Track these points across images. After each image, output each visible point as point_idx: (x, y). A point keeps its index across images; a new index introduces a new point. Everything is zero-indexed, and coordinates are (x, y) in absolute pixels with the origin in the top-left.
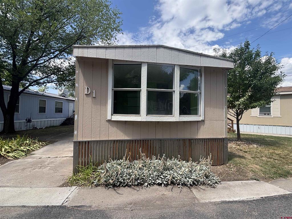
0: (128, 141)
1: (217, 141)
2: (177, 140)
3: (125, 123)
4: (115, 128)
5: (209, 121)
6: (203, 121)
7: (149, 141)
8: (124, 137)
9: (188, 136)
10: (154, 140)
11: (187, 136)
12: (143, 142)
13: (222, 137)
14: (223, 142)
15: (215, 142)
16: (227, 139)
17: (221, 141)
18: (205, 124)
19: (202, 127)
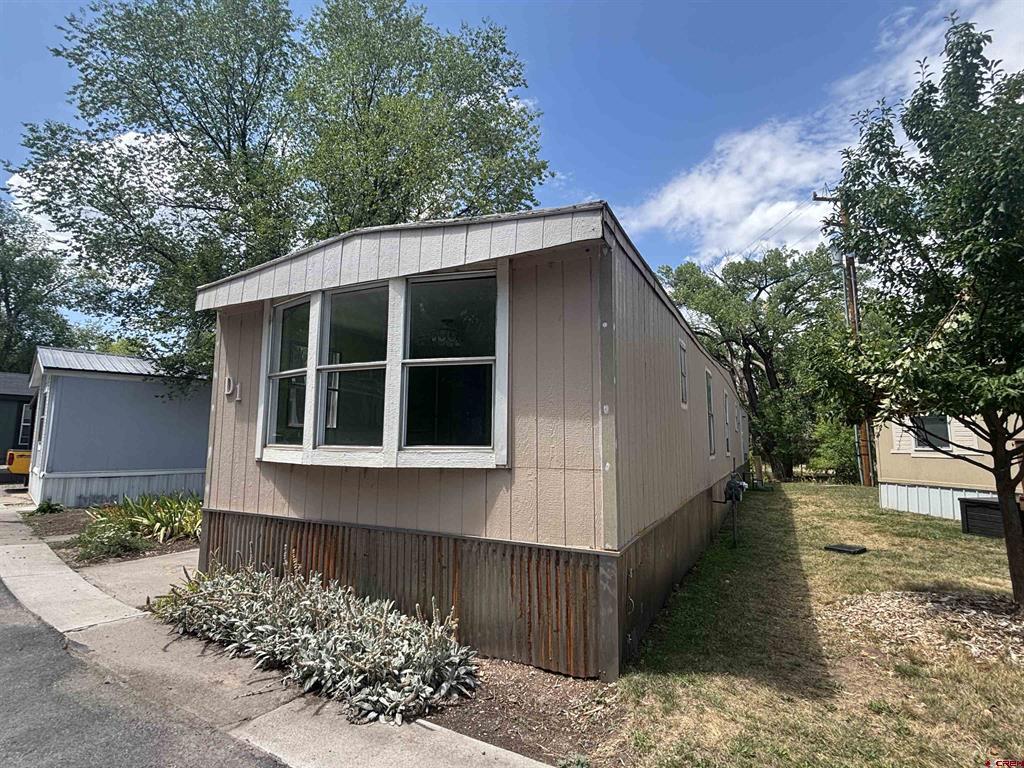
0: (293, 522)
1: (567, 562)
2: (418, 536)
3: (291, 471)
4: (271, 483)
5: (529, 471)
6: (506, 471)
7: (341, 529)
8: (286, 510)
9: (450, 526)
10: (351, 526)
11: (448, 523)
12: (326, 529)
13: (587, 548)
14: (592, 569)
15: (557, 564)
16: (611, 558)
17: (581, 564)
18: (516, 481)
19: (504, 495)
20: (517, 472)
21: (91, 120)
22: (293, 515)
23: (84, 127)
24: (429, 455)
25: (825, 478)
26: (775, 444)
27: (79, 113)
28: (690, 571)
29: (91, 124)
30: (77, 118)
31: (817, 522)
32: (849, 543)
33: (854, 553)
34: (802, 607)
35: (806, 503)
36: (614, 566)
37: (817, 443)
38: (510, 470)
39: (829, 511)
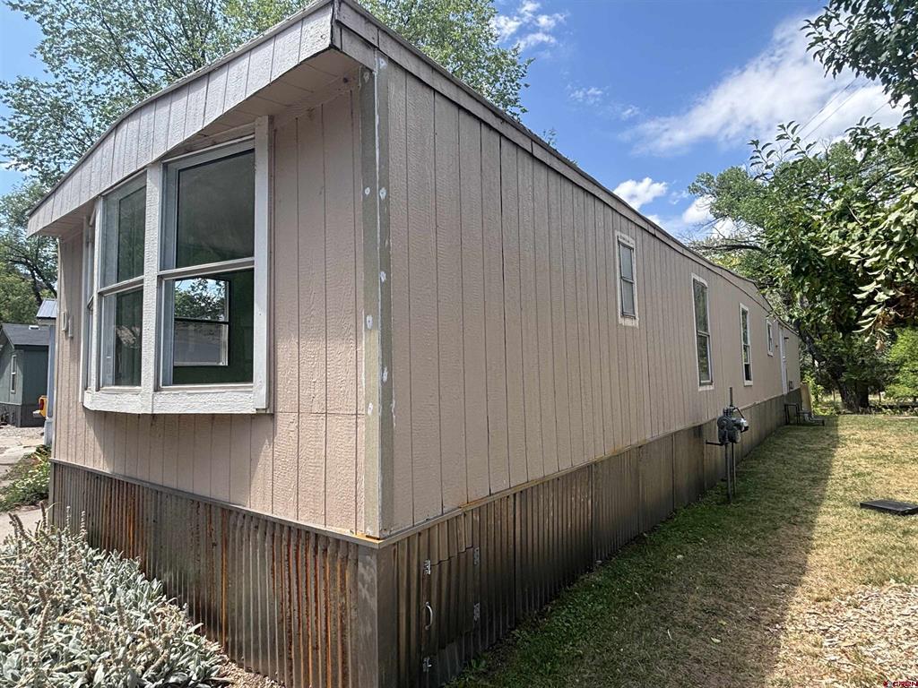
1: (325, 552)
5: (291, 417)
12: (127, 487)
13: (346, 532)
14: (350, 565)
15: (316, 552)
16: (370, 550)
17: (339, 555)
18: (279, 431)
19: (266, 449)
20: (280, 417)
21: (57, 72)
22: (107, 471)
23: (53, 81)
24: (185, 396)
25: (904, 407)
26: (844, 369)
27: (46, 66)
28: (638, 539)
29: (57, 76)
30: (47, 72)
31: (864, 466)
32: (900, 498)
33: (904, 514)
34: (774, 604)
35: (859, 441)
36: (374, 563)
37: (897, 366)
38: (273, 416)
39: (887, 452)
